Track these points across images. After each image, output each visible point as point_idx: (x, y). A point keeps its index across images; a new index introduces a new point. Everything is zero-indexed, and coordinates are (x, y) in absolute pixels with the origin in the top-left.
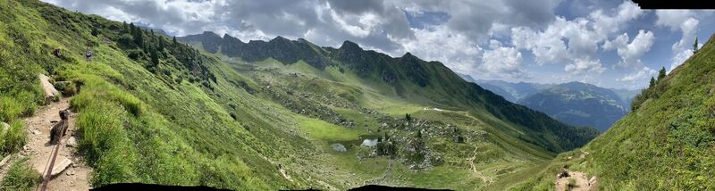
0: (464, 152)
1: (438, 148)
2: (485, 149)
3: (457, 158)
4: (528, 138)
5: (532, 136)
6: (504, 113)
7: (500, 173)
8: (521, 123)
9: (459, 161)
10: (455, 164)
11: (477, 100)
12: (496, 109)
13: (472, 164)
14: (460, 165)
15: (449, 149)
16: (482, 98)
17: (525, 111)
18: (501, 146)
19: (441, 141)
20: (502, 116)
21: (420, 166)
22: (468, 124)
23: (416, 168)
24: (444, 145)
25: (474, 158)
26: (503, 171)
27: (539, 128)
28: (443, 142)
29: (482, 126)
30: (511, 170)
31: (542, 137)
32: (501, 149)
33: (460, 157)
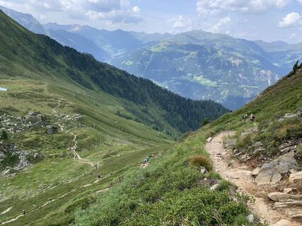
0: (62, 143)
1: (30, 145)
2: (85, 136)
3: (56, 150)
4: (129, 114)
5: (133, 112)
6: (96, 80)
7: (105, 157)
8: (120, 95)
9: (61, 152)
10: (56, 156)
11: (53, 64)
12: (83, 75)
13: (75, 153)
14: (63, 156)
15: (43, 143)
16: (60, 59)
17: (124, 78)
18: (99, 130)
19: (30, 136)
20: (93, 85)
21: (16, 168)
22: (52, 106)
23: (12, 172)
24: (37, 140)
25: (75, 147)
26: (108, 156)
27: (143, 101)
28: (34, 137)
29: (73, 107)
30: (114, 154)
31: (145, 111)
32: (100, 133)
33: (59, 148)
